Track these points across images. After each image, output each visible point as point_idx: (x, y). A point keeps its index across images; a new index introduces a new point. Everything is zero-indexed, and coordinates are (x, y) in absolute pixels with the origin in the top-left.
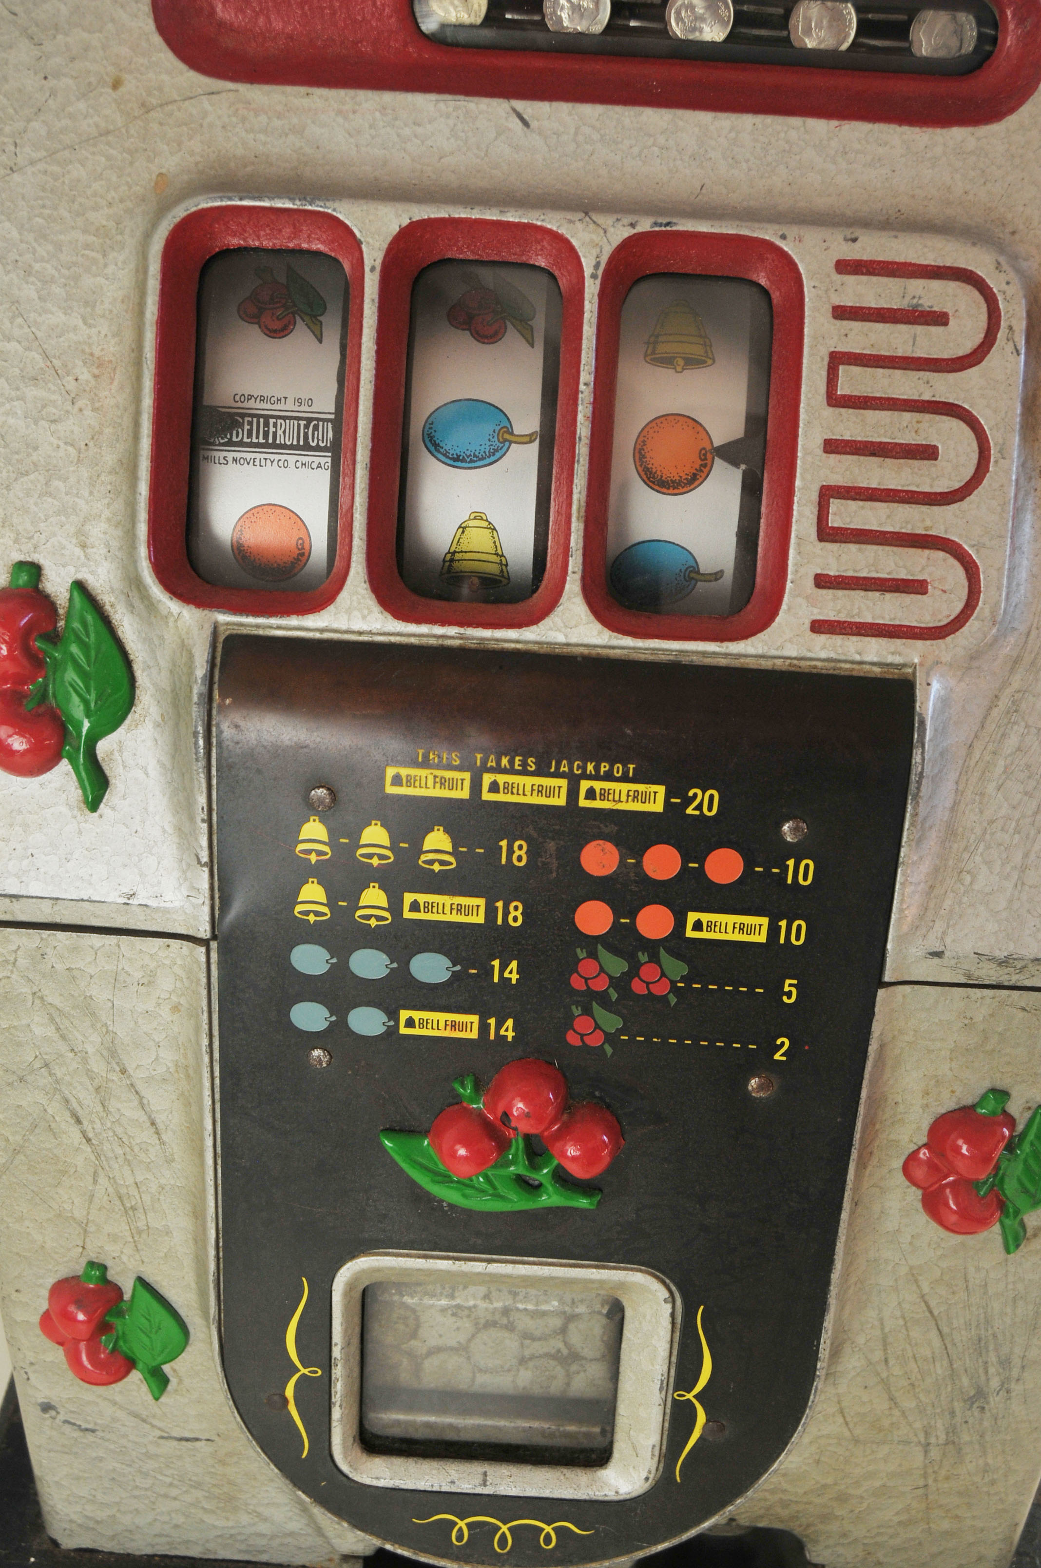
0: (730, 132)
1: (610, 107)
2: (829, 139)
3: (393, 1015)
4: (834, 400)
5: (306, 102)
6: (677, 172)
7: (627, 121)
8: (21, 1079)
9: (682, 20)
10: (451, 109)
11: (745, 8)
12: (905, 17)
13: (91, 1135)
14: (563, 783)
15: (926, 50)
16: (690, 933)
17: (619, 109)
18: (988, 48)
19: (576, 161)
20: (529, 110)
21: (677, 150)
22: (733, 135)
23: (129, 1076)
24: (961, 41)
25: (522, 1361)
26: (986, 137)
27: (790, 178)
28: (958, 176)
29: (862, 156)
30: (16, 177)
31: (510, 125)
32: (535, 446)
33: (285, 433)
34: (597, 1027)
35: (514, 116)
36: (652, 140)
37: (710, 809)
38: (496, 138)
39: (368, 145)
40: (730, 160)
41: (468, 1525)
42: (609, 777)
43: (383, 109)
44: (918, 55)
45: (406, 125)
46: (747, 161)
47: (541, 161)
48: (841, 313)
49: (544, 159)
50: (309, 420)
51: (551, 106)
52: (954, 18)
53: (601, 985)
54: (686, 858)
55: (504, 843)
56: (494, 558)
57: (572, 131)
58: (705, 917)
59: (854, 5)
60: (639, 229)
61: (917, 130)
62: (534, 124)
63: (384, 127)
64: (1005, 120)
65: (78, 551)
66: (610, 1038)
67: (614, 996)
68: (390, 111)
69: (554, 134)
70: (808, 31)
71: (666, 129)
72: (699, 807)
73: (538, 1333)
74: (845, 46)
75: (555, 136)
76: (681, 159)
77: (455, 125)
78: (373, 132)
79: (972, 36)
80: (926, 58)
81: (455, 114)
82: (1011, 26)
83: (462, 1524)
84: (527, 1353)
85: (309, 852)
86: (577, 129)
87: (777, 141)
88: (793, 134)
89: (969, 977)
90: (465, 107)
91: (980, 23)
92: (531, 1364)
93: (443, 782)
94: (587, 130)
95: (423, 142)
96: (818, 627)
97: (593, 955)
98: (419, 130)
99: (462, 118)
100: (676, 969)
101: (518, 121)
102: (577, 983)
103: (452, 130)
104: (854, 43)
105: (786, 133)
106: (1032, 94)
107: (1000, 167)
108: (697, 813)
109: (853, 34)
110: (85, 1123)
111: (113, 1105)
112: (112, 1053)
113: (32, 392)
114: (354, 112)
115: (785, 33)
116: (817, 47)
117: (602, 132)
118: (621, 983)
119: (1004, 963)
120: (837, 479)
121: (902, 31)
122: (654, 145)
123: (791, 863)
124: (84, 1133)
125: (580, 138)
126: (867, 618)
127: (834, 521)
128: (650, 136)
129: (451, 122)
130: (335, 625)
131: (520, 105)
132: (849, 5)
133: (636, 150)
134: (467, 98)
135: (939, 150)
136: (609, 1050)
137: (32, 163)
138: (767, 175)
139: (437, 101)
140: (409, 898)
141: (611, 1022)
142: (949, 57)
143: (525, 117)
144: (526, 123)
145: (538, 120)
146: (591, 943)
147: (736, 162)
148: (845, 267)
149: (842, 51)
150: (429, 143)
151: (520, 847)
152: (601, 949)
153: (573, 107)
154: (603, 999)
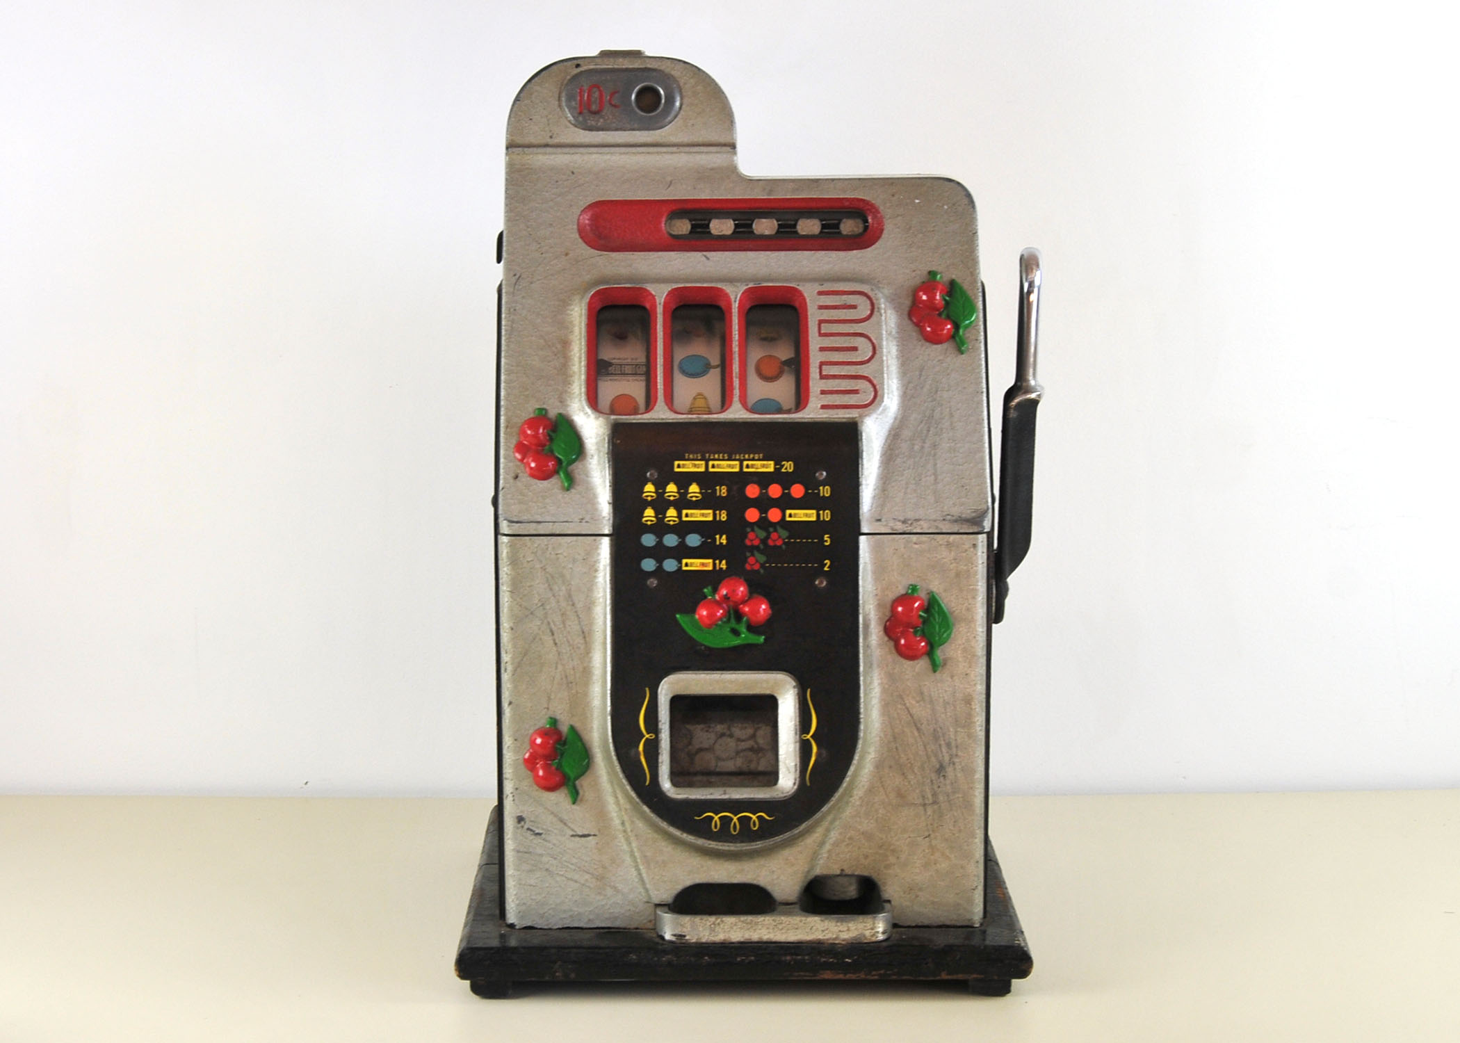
3: (680, 562)
4: (821, 335)
5: (632, 256)
8: (532, 613)
10: (682, 256)
12: (838, 222)
13: (557, 641)
14: (737, 463)
15: (845, 232)
16: (788, 519)
18: (864, 229)
19: (726, 269)
20: (709, 255)
21: (760, 264)
22: (778, 258)
23: (575, 608)
24: (857, 228)
25: (738, 753)
26: (865, 253)
27: (799, 269)
28: (856, 265)
30: (533, 285)
31: (702, 259)
32: (719, 370)
33: (628, 370)
34: (757, 561)
36: (750, 261)
37: (790, 469)
38: (698, 264)
40: (778, 265)
41: (720, 818)
42: (753, 459)
43: (659, 257)
44: (843, 233)
48: (821, 307)
49: (715, 269)
50: (637, 365)
52: (855, 222)
53: (756, 542)
54: (784, 489)
55: (718, 488)
56: (707, 409)
58: (793, 512)
59: (820, 220)
60: (750, 286)
61: (842, 252)
62: (711, 258)
64: (871, 247)
65: (559, 404)
66: (762, 566)
67: (762, 547)
69: (717, 261)
70: (803, 229)
71: (755, 258)
72: (786, 469)
73: (744, 737)
74: (817, 233)
76: (761, 266)
79: (860, 226)
80: (846, 235)
83: (716, 818)
84: (740, 748)
85: (647, 496)
86: (725, 259)
89: (892, 529)
92: (742, 754)
93: (695, 466)
94: (729, 259)
96: (823, 407)
97: (753, 530)
99: (686, 258)
100: (784, 534)
101: (705, 258)
102: (748, 542)
103: (683, 262)
104: (820, 232)
106: (879, 239)
107: (871, 261)
108: (785, 471)
109: (819, 229)
110: (556, 634)
111: (568, 623)
112: (569, 596)
113: (541, 353)
114: (649, 259)
115: (795, 230)
116: (807, 233)
118: (764, 541)
119: (904, 522)
120: (823, 360)
121: (837, 226)
122: (751, 263)
123: (821, 488)
124: (554, 640)
126: (837, 403)
127: (824, 373)
129: (682, 260)
130: (654, 417)
134: (687, 253)
135: (849, 258)
136: (762, 571)
137: (539, 280)
139: (677, 254)
140: (684, 512)
141: (762, 558)
142: (853, 233)
144: (708, 258)
146: (752, 525)
147: (780, 266)
148: (820, 293)
149: (815, 234)
151: (724, 489)
152: (756, 529)
154: (757, 548)
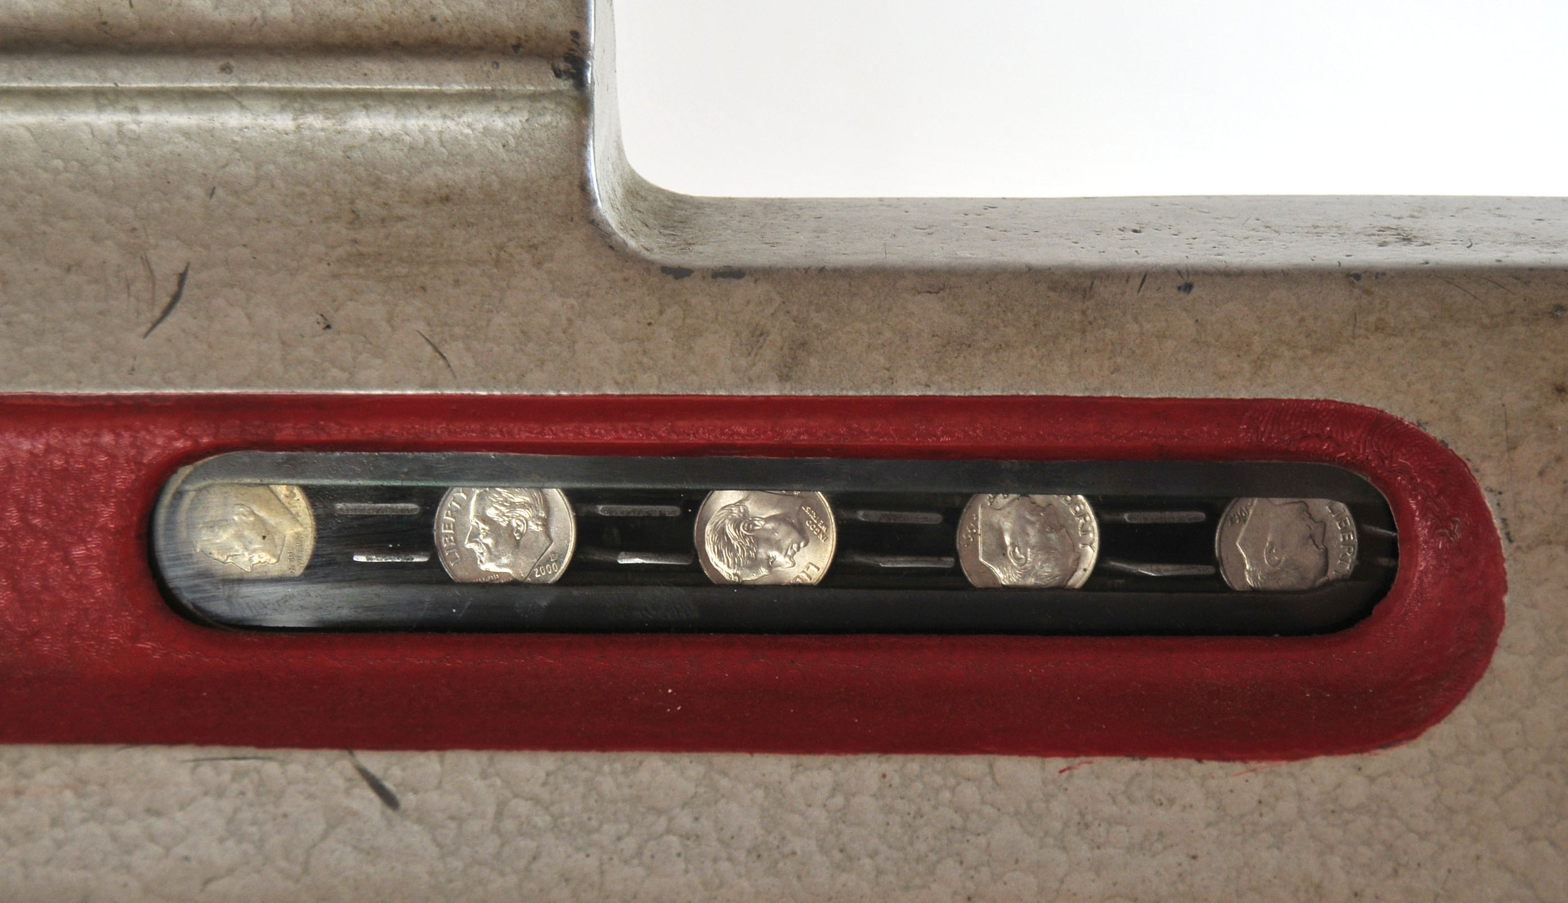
0: (832, 795)
1: (570, 755)
2: (1049, 798)
6: (721, 885)
7: (607, 785)
9: (729, 544)
10: (226, 777)
11: (861, 515)
12: (1202, 515)
15: (1254, 578)
17: (589, 759)
18: (1384, 561)
19: (502, 874)
20: (396, 772)
21: (721, 841)
22: (839, 800)
24: (1326, 554)
26: (1388, 774)
27: (970, 884)
28: (1335, 861)
29: (1123, 829)
31: (355, 805)
35: (365, 784)
36: (663, 822)
38: (325, 836)
39: (47, 862)
40: (838, 856)
43: (79, 785)
44: (1237, 587)
45: (130, 816)
46: (873, 855)
47: (426, 877)
49: (432, 873)
51: (442, 762)
52: (1307, 513)
57: (491, 810)
59: (1090, 498)
61: (1238, 766)
62: (408, 800)
63: (84, 821)
64: (1425, 735)
68: (95, 788)
69: (452, 818)
70: (999, 552)
71: (695, 795)
74: (1080, 577)
75: (453, 825)
76: (730, 859)
77: (237, 810)
78: (59, 833)
79: (1347, 543)
80: (1254, 590)
81: (236, 787)
82: (1422, 531)
86: (501, 807)
87: (935, 808)
88: (969, 793)
90: (258, 771)
91: (1359, 514)
94: (522, 807)
95: (168, 849)
98: (159, 825)
99: (250, 795)
101: (371, 794)
103: (230, 821)
104: (1099, 569)
105: (953, 790)
106: (1479, 677)
107: (1424, 836)
109: (1091, 555)
114: (18, 793)
115: (948, 562)
116: (1021, 583)
117: (555, 809)
121: (1197, 543)
122: (668, 831)
125: (509, 825)
128: (659, 812)
129: (227, 805)
131: (374, 761)
132: (1081, 497)
133: (630, 844)
134: (262, 753)
135: (1288, 808)
138: (918, 881)
139: (197, 761)
142: (1303, 587)
143: (389, 785)
144: (389, 800)
145: (415, 792)
147: (850, 859)
149: (1072, 589)
150: (181, 850)
153: (491, 760)
